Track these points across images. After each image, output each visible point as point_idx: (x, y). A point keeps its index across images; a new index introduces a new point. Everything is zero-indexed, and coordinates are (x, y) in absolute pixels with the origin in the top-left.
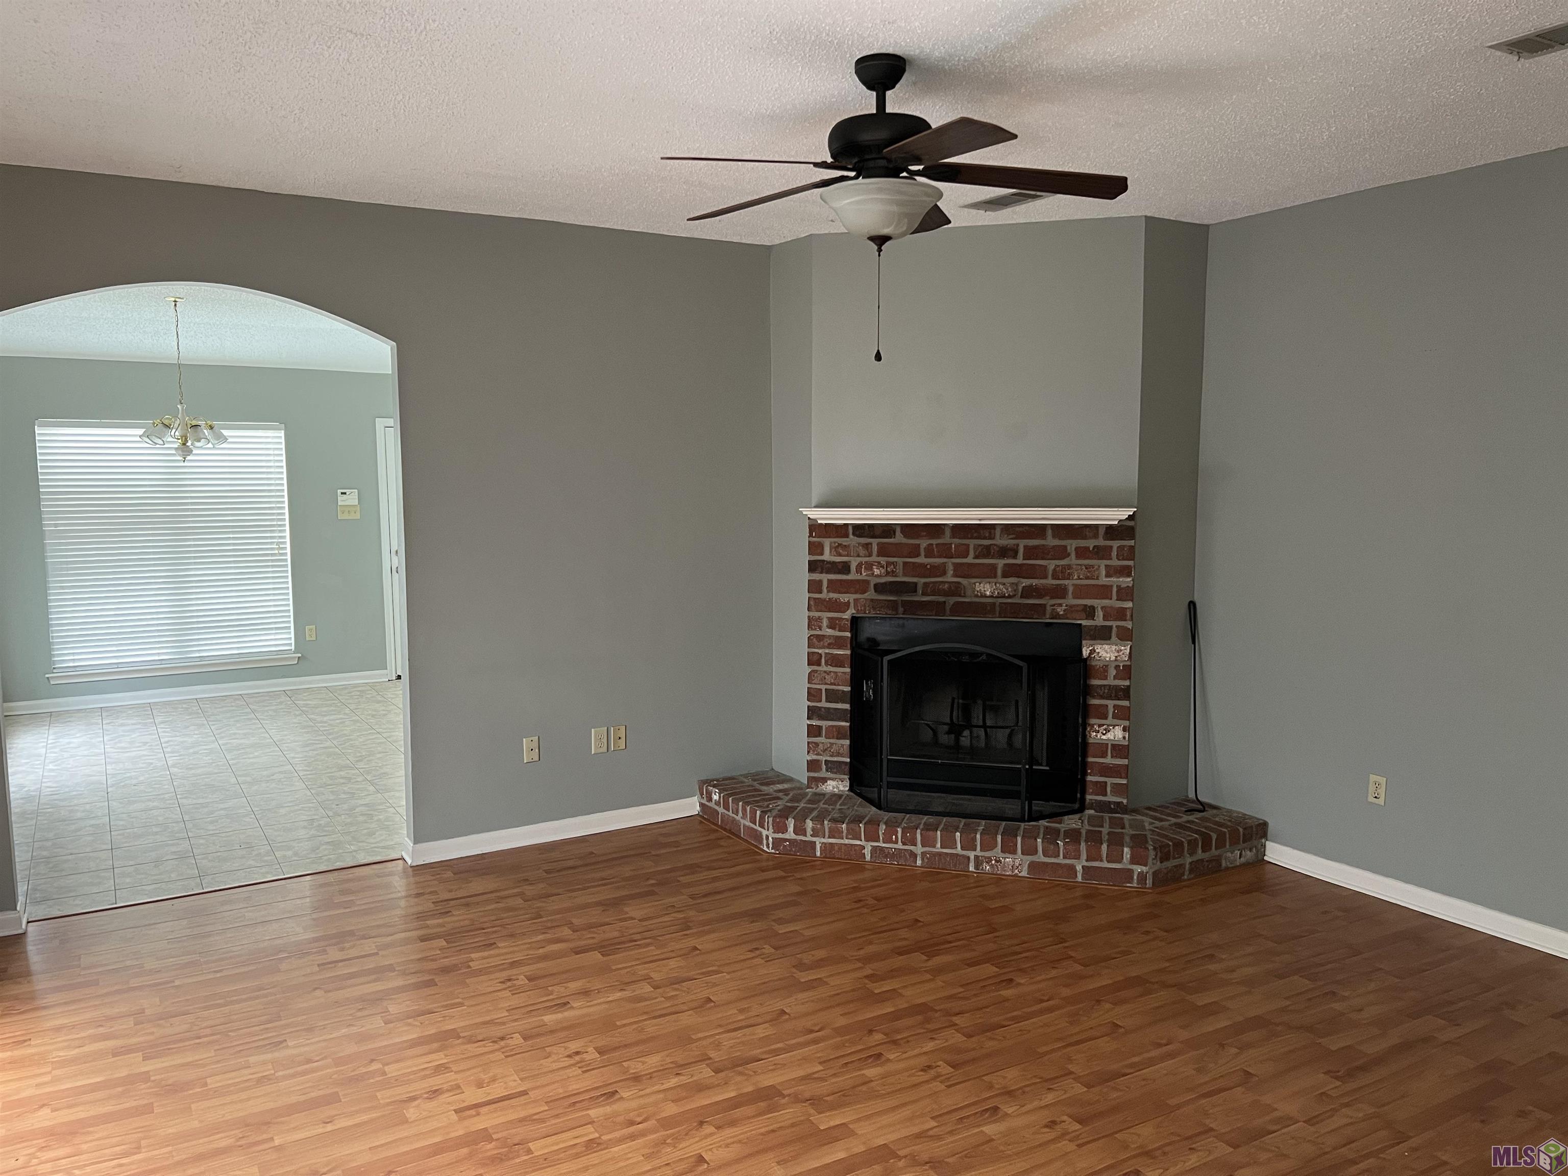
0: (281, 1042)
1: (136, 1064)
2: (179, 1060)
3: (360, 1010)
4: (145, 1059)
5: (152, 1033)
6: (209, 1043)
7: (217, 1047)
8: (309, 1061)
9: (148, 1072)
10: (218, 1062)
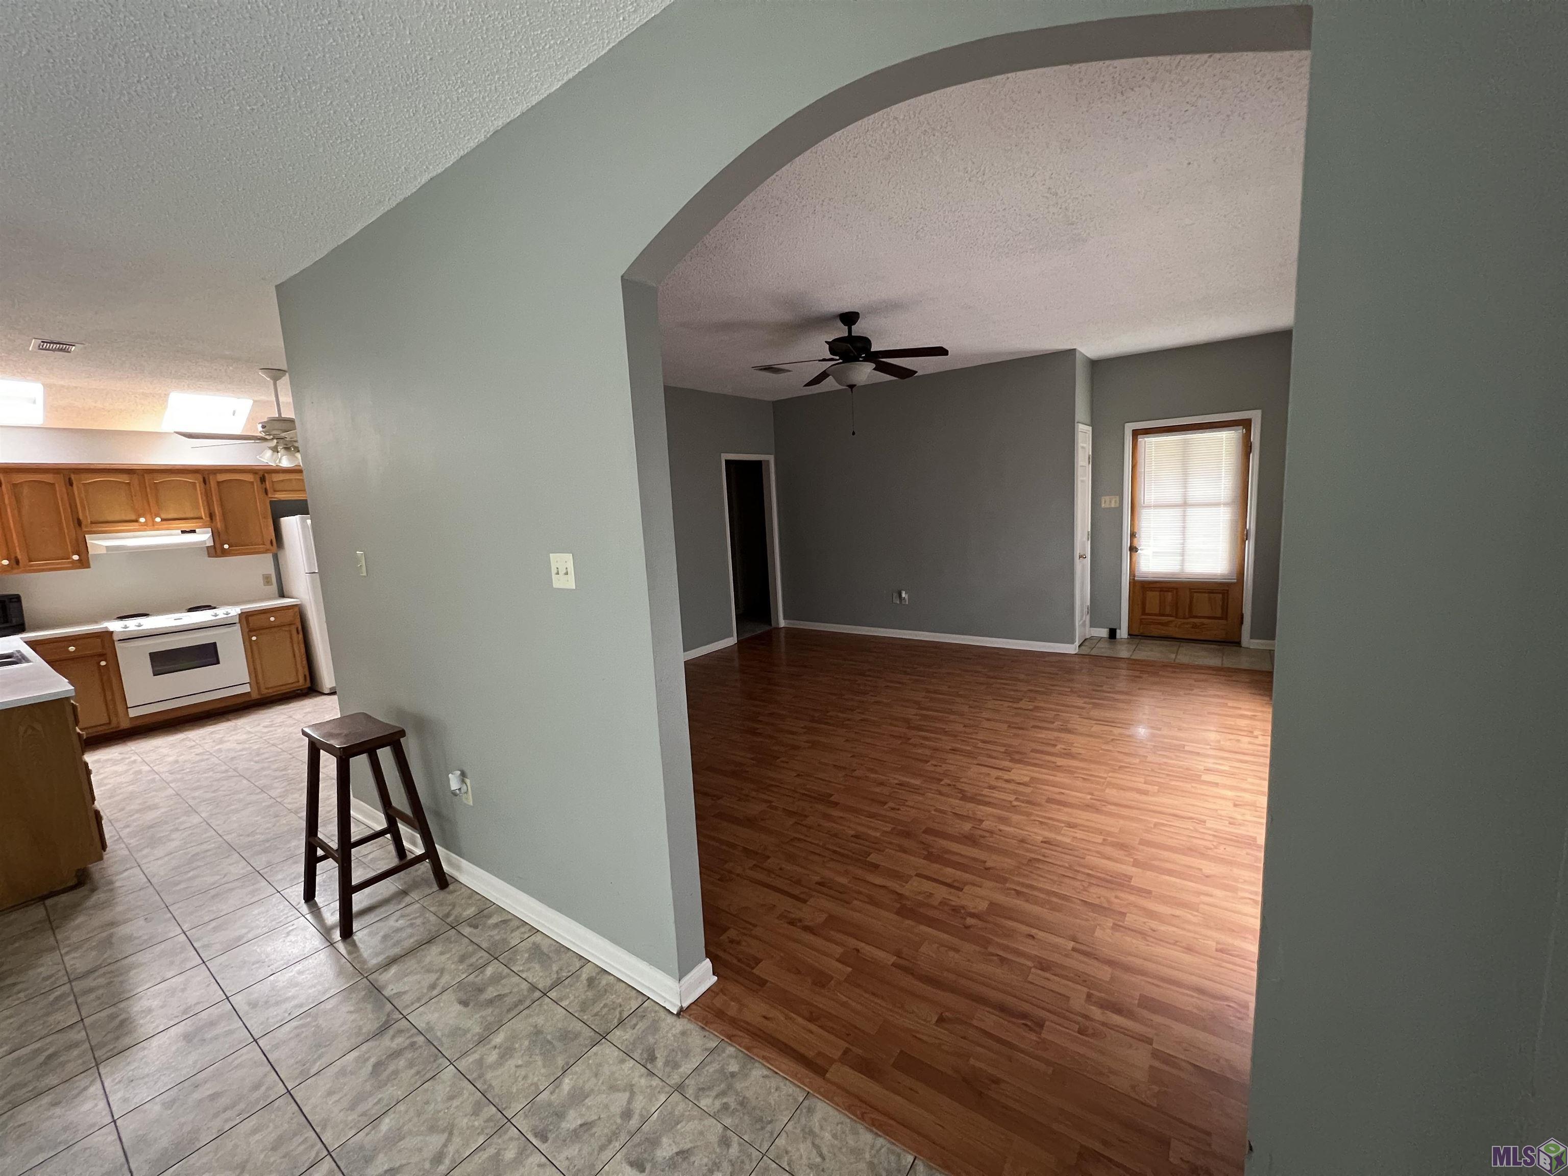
0: (1045, 842)
1: (1140, 878)
2: (1110, 865)
3: (984, 837)
4: (1131, 878)
5: (1116, 897)
6: (1085, 867)
7: (1082, 860)
8: (1041, 823)
9: (1133, 866)
10: (1088, 850)
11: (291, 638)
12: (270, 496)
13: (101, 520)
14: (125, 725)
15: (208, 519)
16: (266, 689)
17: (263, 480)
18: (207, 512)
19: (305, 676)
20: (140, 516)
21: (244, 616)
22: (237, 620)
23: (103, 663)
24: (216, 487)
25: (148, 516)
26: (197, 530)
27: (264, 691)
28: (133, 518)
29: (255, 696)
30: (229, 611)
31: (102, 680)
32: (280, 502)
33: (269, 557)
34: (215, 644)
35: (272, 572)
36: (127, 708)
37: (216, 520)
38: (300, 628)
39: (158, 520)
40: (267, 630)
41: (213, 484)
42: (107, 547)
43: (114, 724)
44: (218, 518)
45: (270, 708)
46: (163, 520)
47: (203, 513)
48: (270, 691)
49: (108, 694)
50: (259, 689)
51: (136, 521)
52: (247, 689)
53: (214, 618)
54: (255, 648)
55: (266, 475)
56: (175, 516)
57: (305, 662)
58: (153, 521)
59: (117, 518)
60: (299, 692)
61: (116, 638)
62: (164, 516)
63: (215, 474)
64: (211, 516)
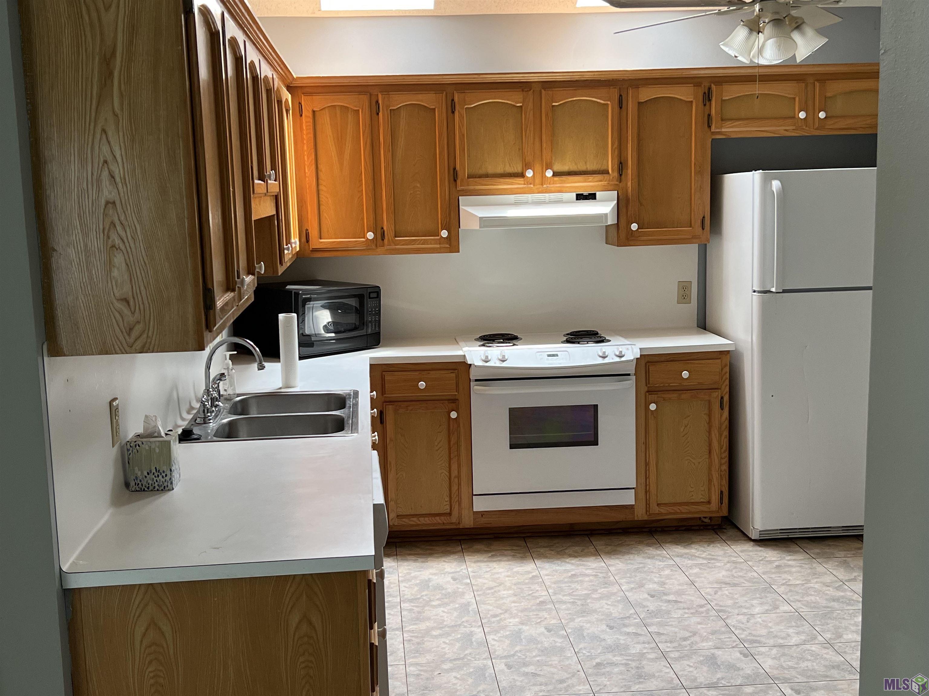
11: (710, 415)
12: (713, 129)
13: (481, 172)
14: (468, 522)
15: (616, 174)
16: (658, 505)
17: (707, 97)
18: (616, 162)
19: (722, 492)
20: (527, 166)
21: (643, 363)
22: (631, 370)
23: (454, 415)
24: (636, 108)
25: (538, 167)
26: (598, 194)
27: (655, 509)
28: (518, 168)
29: (640, 514)
30: (623, 349)
31: (449, 442)
32: (729, 141)
33: (693, 249)
34: (595, 407)
35: (693, 276)
36: (473, 495)
37: (627, 174)
38: (726, 398)
39: (549, 173)
40: (674, 395)
41: (631, 107)
42: (481, 218)
43: (454, 519)
44: (630, 171)
45: (660, 544)
46: (555, 174)
47: (610, 165)
48: (663, 510)
49: (454, 467)
50: (648, 504)
51: (522, 175)
52: (628, 498)
53: (600, 361)
54: (652, 423)
55: (713, 86)
56: (574, 168)
57: (725, 467)
58: (543, 176)
59: (500, 170)
60: (707, 520)
61: (473, 375)
62: (558, 167)
63: (637, 87)
64: (621, 167)
